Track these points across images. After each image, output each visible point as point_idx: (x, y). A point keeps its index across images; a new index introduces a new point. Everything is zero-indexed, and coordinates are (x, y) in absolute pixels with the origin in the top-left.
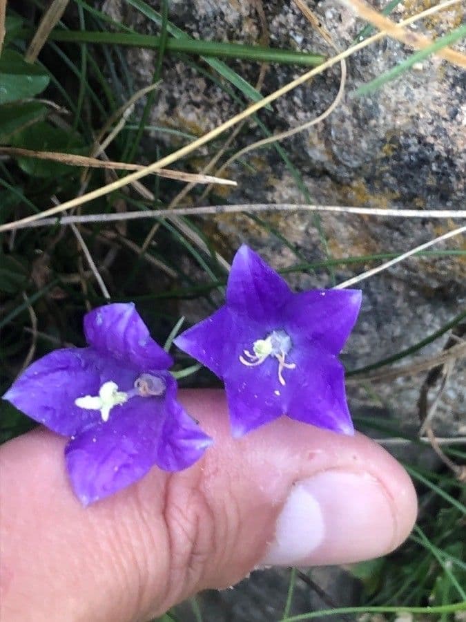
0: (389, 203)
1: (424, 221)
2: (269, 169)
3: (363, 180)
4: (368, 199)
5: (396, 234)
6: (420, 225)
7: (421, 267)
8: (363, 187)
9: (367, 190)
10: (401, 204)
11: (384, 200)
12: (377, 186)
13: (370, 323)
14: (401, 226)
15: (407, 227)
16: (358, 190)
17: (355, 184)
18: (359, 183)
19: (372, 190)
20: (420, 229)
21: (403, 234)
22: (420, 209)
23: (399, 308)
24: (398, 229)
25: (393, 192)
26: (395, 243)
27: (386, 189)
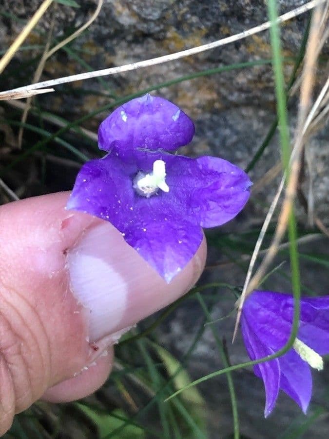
0: (203, 40)
1: (237, 44)
2: (102, 49)
3: (173, 29)
4: (184, 44)
5: (221, 66)
6: (235, 51)
7: (252, 86)
8: (176, 35)
9: (180, 37)
10: (212, 37)
11: (197, 39)
12: (186, 29)
13: (242, 151)
14: (221, 57)
15: (227, 56)
16: (174, 39)
17: (169, 35)
18: (171, 33)
19: (184, 34)
20: (237, 54)
21: (226, 64)
22: (228, 35)
23: (258, 130)
24: (220, 61)
25: (199, 29)
26: (222, 74)
27: (194, 29)
